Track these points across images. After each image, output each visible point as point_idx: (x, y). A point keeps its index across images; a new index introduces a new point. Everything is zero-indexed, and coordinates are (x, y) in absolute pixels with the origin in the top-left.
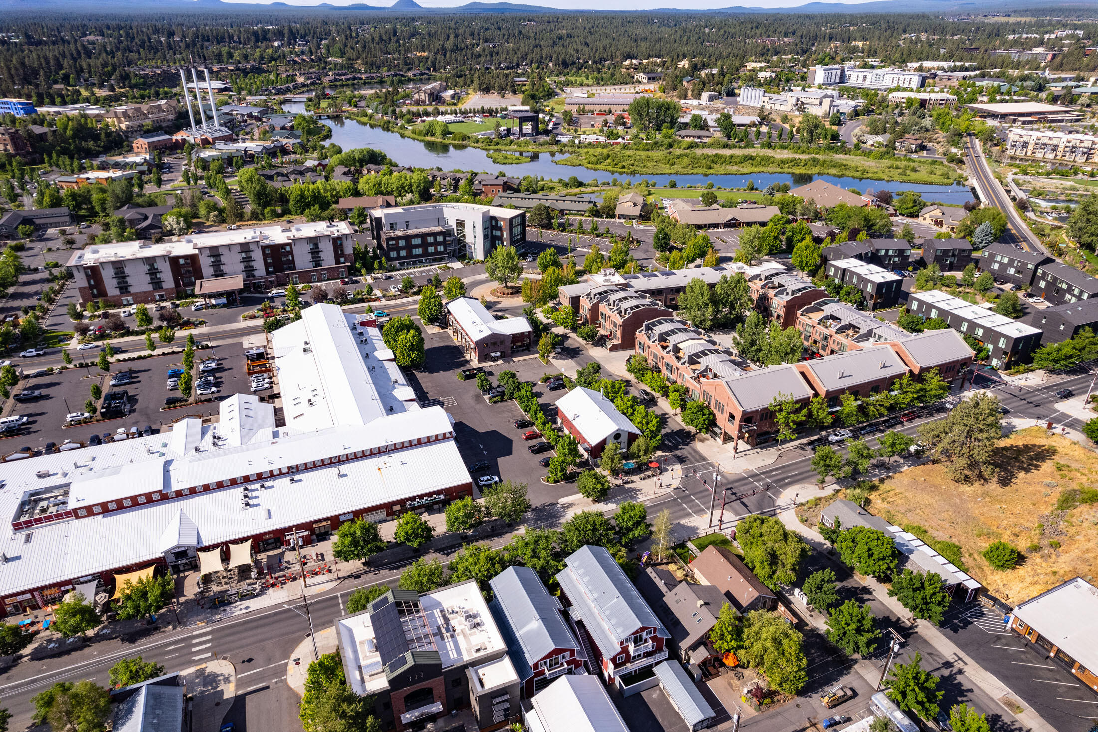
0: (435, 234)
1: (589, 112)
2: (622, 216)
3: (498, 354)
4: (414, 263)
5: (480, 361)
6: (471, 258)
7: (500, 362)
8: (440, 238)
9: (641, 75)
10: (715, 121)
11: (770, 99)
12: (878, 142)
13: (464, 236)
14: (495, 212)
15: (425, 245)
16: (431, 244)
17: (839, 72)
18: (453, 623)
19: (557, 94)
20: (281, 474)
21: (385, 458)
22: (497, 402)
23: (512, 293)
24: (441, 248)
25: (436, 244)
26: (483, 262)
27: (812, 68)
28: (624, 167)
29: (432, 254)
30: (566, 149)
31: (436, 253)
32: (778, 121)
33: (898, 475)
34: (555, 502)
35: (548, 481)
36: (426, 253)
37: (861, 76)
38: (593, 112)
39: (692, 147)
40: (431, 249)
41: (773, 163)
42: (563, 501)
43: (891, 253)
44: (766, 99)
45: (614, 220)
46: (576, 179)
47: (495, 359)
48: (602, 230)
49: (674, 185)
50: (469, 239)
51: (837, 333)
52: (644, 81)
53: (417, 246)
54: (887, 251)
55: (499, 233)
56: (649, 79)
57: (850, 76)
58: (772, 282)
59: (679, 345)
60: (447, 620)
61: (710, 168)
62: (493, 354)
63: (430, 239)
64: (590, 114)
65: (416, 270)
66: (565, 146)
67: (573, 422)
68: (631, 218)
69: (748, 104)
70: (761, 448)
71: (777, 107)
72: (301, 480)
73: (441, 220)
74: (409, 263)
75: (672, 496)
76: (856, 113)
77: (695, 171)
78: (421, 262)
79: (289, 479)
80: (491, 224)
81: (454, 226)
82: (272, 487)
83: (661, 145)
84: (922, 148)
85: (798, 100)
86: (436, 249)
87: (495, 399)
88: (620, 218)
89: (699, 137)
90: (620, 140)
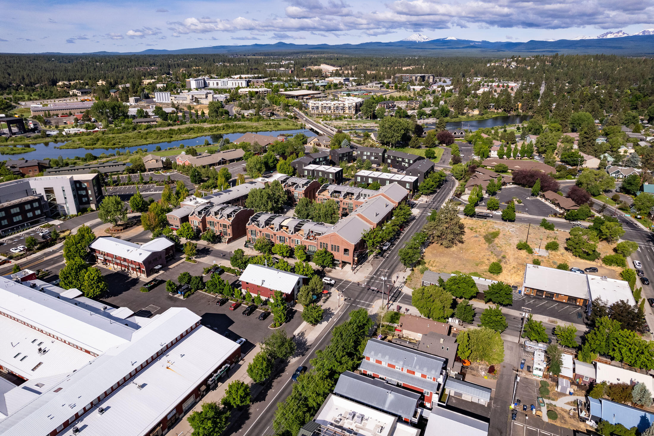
0: (31, 202)
1: (54, 115)
2: (150, 170)
3: (160, 266)
4: (18, 228)
5: (148, 275)
6: (65, 215)
7: (161, 272)
8: (36, 205)
9: (75, 91)
10: (153, 112)
11: (175, 97)
12: (250, 114)
13: (54, 200)
14: (77, 177)
15: (23, 212)
16: (29, 211)
17: (203, 81)
18: (346, 426)
19: (15, 107)
20: (86, 411)
21: (164, 359)
22: (189, 295)
23: (124, 229)
24: (38, 212)
25: (33, 210)
26: (77, 216)
27: (187, 80)
28: (114, 144)
29: (31, 218)
30: (58, 139)
31: (35, 216)
32: (186, 109)
33: (425, 254)
34: (292, 336)
35: (275, 326)
36: (26, 219)
37: (215, 82)
38: (57, 115)
39: (149, 128)
40: (30, 215)
41: (206, 130)
42: (296, 333)
43: (321, 159)
44: (173, 98)
45: (146, 173)
46: (91, 155)
47: (157, 271)
48: (147, 179)
49: (159, 149)
50: (60, 201)
51: (344, 199)
52: (78, 94)
53: (16, 214)
54: (319, 159)
55: (84, 193)
56: (82, 93)
57: (209, 83)
58: (287, 183)
59: (282, 224)
60: (340, 427)
61: (171, 137)
62: (156, 268)
63: (28, 207)
64: (55, 117)
65: (22, 233)
66: (57, 137)
67: (263, 286)
68: (157, 169)
69: (161, 101)
70: (361, 264)
71: (181, 102)
72: (108, 408)
73: (28, 191)
74: (13, 229)
75: (348, 305)
76: (228, 101)
77: (163, 140)
78: (23, 226)
79: (97, 410)
80: (77, 186)
81: (43, 194)
82: (85, 426)
83: (128, 129)
84: (273, 114)
85: (193, 96)
86: (34, 213)
87: (187, 294)
88: (149, 171)
89: (147, 122)
90: (97, 129)
